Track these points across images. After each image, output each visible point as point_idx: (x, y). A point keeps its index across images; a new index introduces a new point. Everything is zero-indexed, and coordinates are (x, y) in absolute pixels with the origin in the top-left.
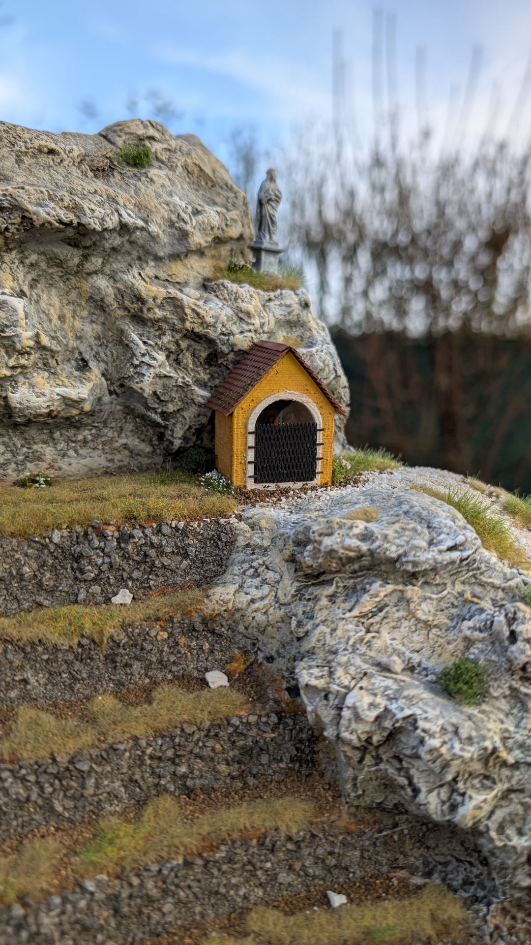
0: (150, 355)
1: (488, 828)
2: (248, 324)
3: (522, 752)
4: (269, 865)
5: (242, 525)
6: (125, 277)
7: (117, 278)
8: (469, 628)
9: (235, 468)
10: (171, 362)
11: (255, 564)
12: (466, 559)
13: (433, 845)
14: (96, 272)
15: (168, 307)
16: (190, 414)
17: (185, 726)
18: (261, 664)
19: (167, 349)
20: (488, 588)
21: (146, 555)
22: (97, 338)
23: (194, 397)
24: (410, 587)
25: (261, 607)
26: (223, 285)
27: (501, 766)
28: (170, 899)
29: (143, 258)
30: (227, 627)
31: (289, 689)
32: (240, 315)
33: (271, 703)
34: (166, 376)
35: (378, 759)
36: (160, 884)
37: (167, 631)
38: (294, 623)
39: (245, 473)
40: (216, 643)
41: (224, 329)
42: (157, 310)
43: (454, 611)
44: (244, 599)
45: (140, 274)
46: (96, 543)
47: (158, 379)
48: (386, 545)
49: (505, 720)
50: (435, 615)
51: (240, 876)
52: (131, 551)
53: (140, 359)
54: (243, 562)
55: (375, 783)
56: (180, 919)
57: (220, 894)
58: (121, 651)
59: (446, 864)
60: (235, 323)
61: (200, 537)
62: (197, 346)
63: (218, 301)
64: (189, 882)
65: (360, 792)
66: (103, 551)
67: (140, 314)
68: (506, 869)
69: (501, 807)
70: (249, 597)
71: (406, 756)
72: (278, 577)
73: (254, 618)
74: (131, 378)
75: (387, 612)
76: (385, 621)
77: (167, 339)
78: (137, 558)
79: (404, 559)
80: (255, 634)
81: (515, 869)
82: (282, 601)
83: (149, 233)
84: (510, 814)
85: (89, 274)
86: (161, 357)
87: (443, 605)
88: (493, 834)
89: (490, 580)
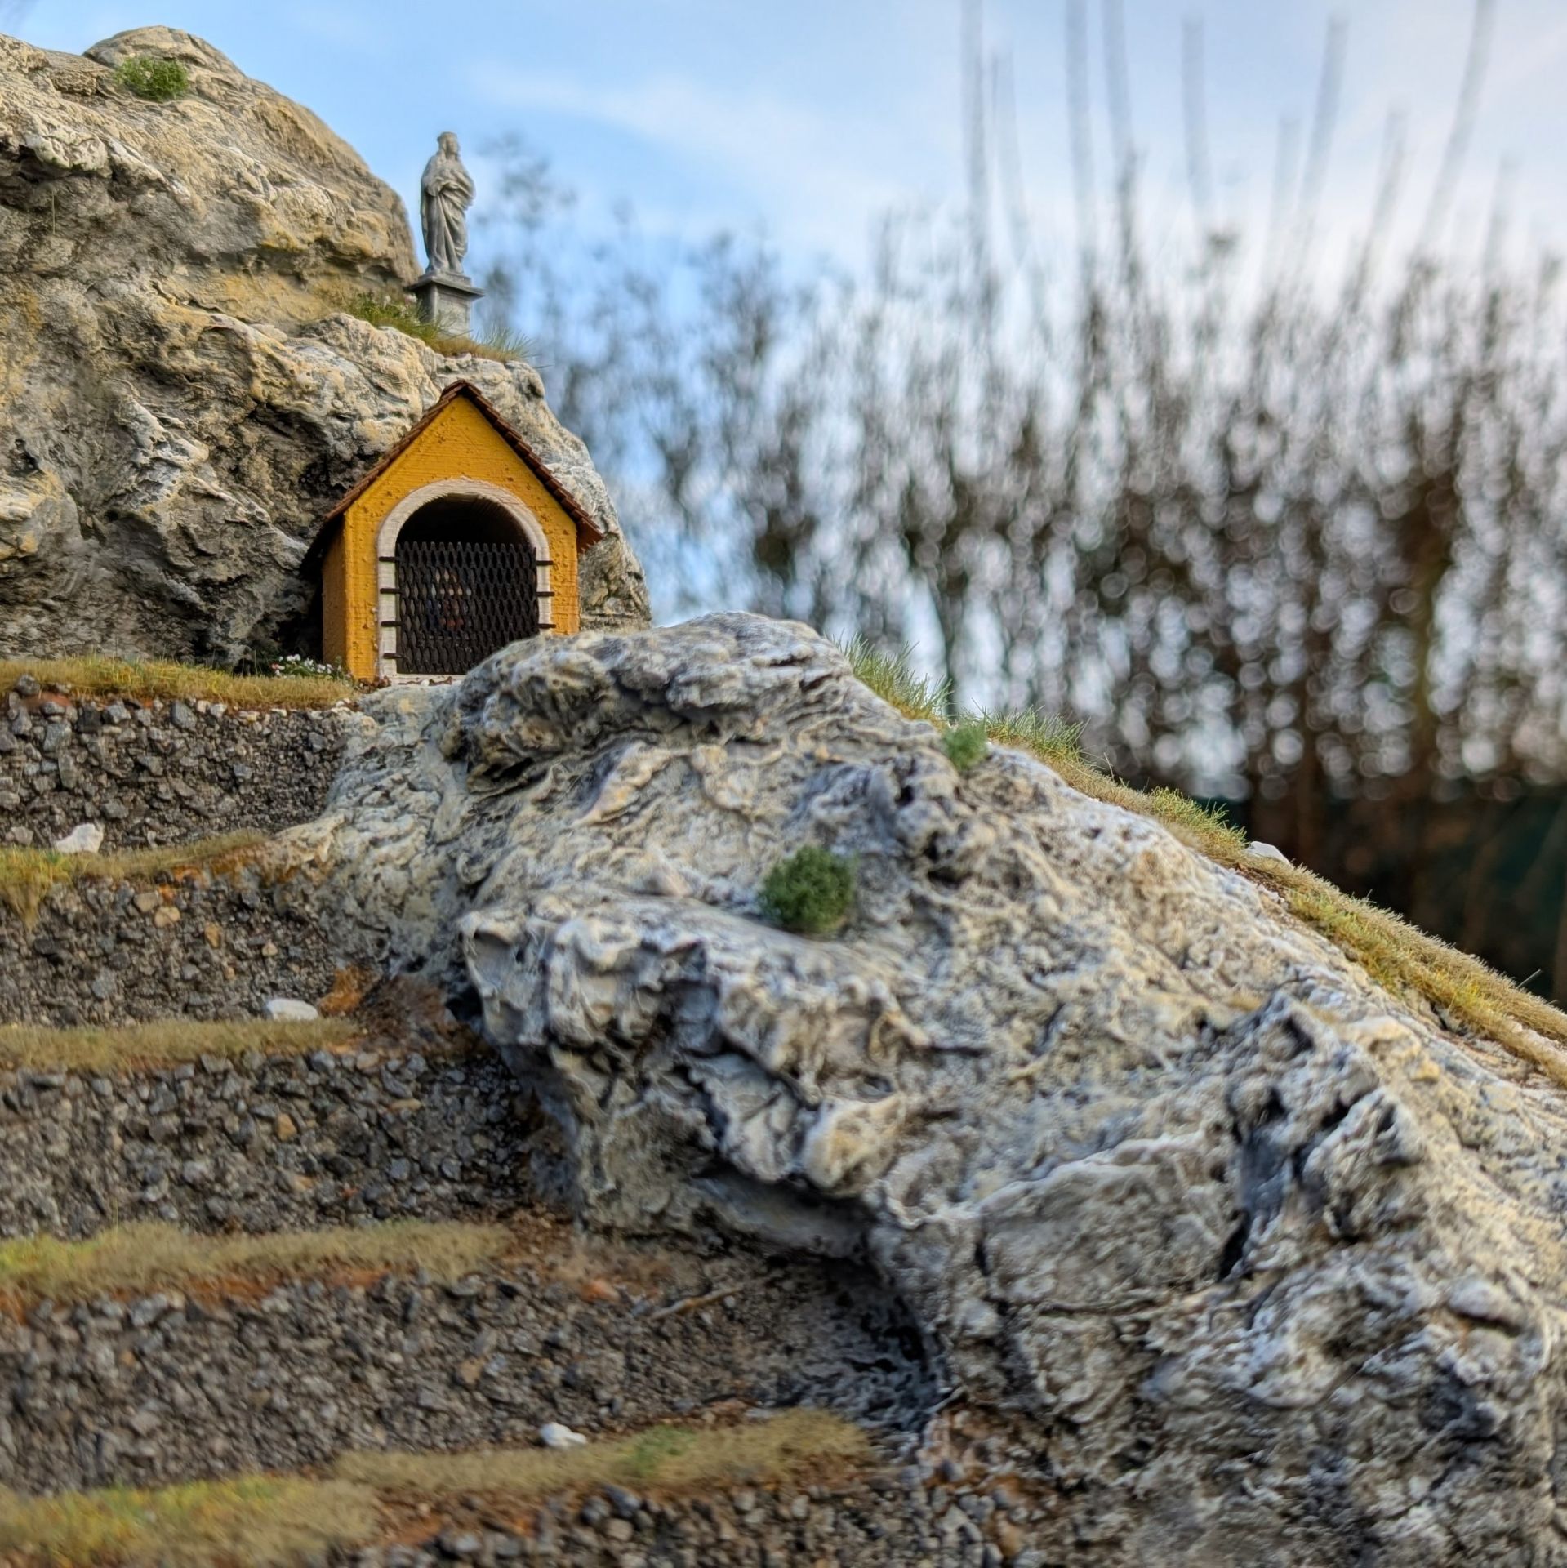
0: (172, 444)
1: (883, 1194)
2: (395, 399)
3: (947, 1027)
4: (396, 1358)
5: (358, 716)
6: (123, 288)
7: (105, 290)
8: (824, 805)
9: (351, 638)
10: (225, 474)
11: (386, 783)
12: (816, 684)
13: (801, 1342)
14: (58, 274)
15: (214, 351)
16: (267, 587)
17: (204, 1058)
18: (397, 979)
19: (211, 439)
20: (868, 745)
21: (140, 768)
22: (60, 415)
23: (275, 550)
24: (701, 747)
25: (394, 854)
26: (338, 321)
27: (901, 1057)
28: (152, 1404)
29: (163, 251)
30: (317, 904)
31: (452, 1005)
32: (377, 380)
33: (413, 1035)
34: (209, 496)
35: (643, 1083)
36: (128, 1357)
37: (177, 905)
38: (462, 860)
39: (376, 650)
40: (295, 943)
41: (339, 404)
42: (189, 354)
43: (797, 789)
44: (354, 840)
45: (155, 286)
46: (26, 724)
47: (190, 499)
48: (642, 654)
49: (905, 965)
50: (757, 798)
51: (326, 1375)
52: (104, 752)
53: (152, 454)
54: (361, 784)
55: (642, 1155)
56: (177, 1458)
57: (276, 1412)
58: (70, 933)
59: (829, 1381)
60: (365, 396)
61: (263, 744)
62: (280, 443)
63: (325, 348)
64: (197, 1366)
65: (610, 1185)
66: (40, 746)
67: (152, 360)
68: (933, 1289)
69: (912, 1149)
70: (367, 836)
71: (697, 1054)
72: (434, 798)
73: (377, 877)
74: (130, 493)
75: (659, 807)
76: (656, 824)
77: (212, 416)
78: (118, 772)
79: (681, 679)
80: (384, 914)
81: (952, 1283)
82: (441, 837)
83: (174, 197)
84: (932, 1165)
85: (44, 276)
86: (199, 451)
87: (775, 779)
88: (896, 1205)
89: (870, 730)
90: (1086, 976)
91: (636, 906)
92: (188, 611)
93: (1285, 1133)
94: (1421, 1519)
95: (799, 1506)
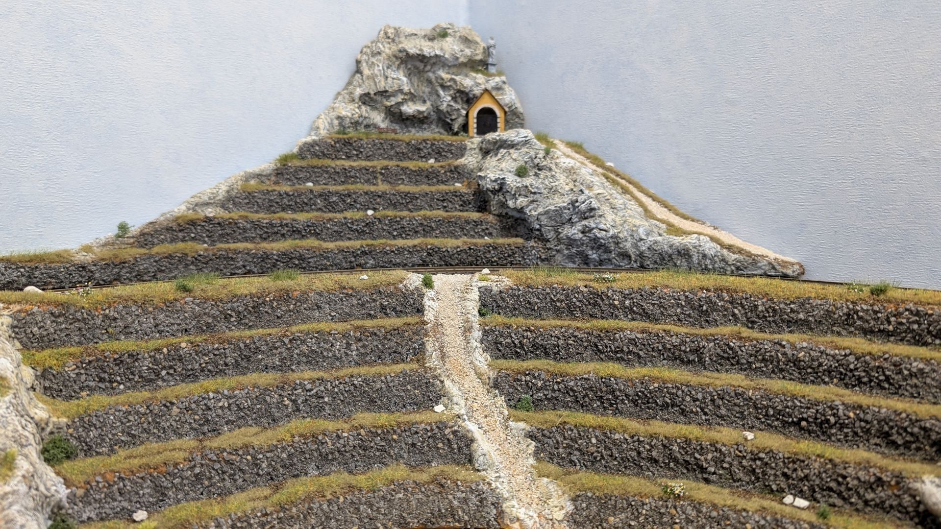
0: (445, 98)
6: (438, 73)
7: (436, 73)
10: (454, 102)
11: (472, 153)
14: (429, 71)
15: (452, 82)
17: (446, 190)
18: (471, 181)
19: (451, 96)
21: (439, 151)
22: (429, 92)
25: (471, 164)
29: (444, 66)
30: (462, 170)
32: (477, 84)
33: (473, 189)
34: (451, 105)
37: (444, 170)
38: (480, 166)
39: (473, 132)
40: (459, 176)
42: (448, 83)
43: (523, 156)
44: (467, 161)
45: (443, 72)
46: (425, 145)
50: (518, 157)
52: (434, 149)
53: (442, 99)
54: (468, 152)
55: (498, 205)
57: (452, 232)
58: (430, 174)
59: (520, 234)
63: (469, 80)
65: (495, 209)
66: (426, 148)
67: (442, 84)
70: (469, 161)
73: (469, 167)
74: (439, 105)
75: (504, 157)
76: (504, 159)
77: (452, 92)
78: (436, 151)
80: (470, 172)
82: (478, 162)
83: (445, 58)
85: (426, 71)
86: (449, 98)
90: (556, 183)
91: (498, 172)
92: (449, 124)
93: (577, 204)
94: (594, 256)
95: (513, 248)
